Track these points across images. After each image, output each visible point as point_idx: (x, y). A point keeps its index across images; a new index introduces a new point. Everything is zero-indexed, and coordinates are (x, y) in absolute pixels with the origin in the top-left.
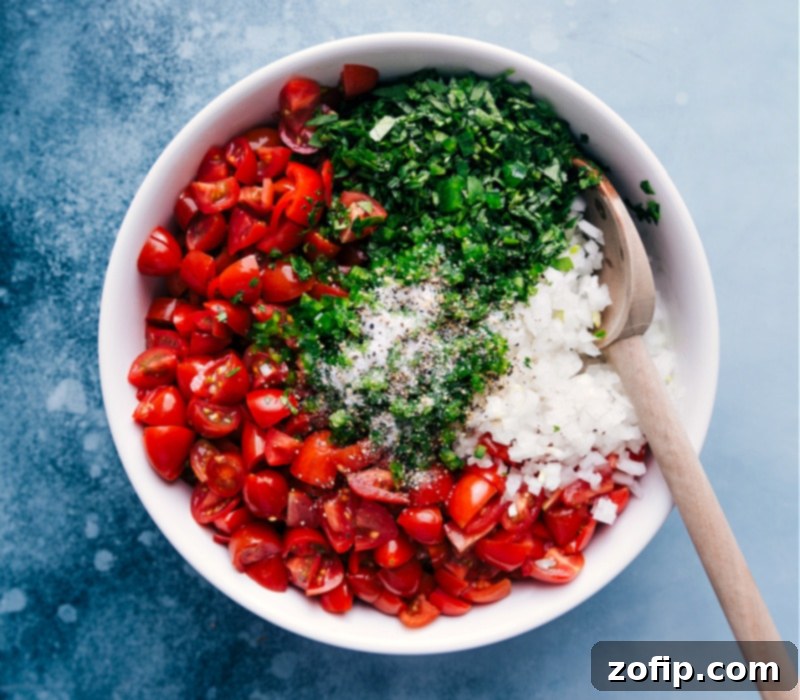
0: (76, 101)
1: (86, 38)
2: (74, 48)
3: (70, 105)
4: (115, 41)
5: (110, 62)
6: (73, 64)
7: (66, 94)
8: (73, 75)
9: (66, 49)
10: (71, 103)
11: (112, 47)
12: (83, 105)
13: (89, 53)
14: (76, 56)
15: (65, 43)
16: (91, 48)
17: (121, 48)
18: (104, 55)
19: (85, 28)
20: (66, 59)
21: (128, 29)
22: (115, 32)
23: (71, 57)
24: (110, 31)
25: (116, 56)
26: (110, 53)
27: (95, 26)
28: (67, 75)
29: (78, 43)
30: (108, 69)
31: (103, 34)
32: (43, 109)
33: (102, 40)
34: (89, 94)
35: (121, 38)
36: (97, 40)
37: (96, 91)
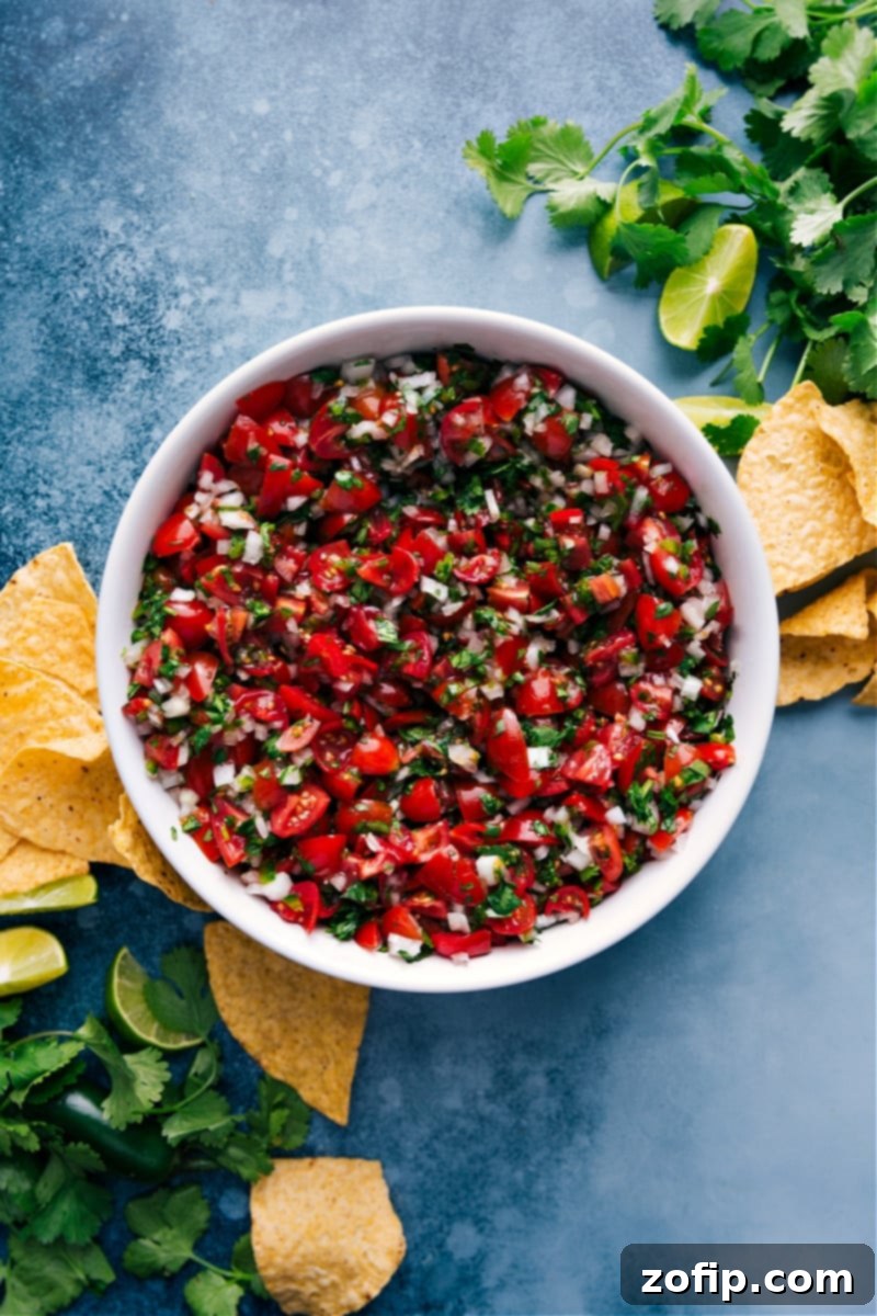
0: (47, 381)
1: (57, 309)
2: (43, 321)
3: (41, 387)
4: (90, 312)
5: (85, 336)
6: (42, 340)
7: (35, 373)
8: (43, 351)
9: (35, 321)
10: (41, 383)
11: (88, 319)
12: (55, 385)
13: (61, 326)
14: (46, 331)
15: (33, 316)
16: (63, 321)
17: (98, 320)
18: (78, 328)
19: (56, 298)
20: (35, 333)
21: (106, 298)
22: (91, 301)
23: (40, 331)
24: (86, 300)
25: (92, 329)
26: (85, 325)
27: (68, 296)
28: (36, 352)
29: (48, 315)
30: (83, 343)
31: (76, 304)
32: (9, 391)
33: (76, 311)
34: (62, 373)
35: (99, 307)
36: (70, 311)
37: (69, 369)
